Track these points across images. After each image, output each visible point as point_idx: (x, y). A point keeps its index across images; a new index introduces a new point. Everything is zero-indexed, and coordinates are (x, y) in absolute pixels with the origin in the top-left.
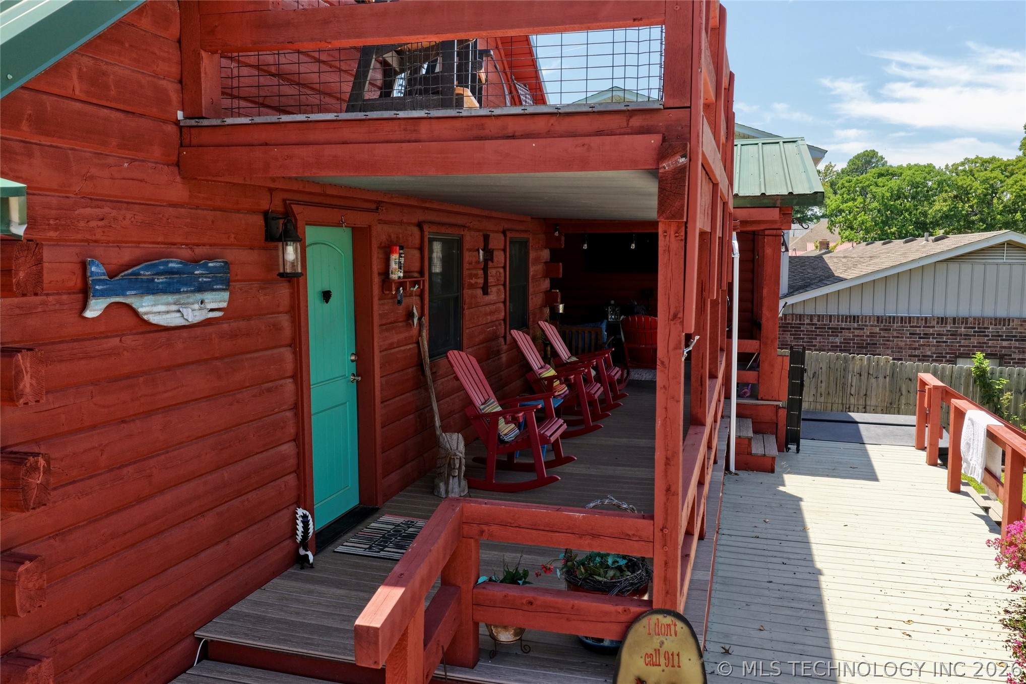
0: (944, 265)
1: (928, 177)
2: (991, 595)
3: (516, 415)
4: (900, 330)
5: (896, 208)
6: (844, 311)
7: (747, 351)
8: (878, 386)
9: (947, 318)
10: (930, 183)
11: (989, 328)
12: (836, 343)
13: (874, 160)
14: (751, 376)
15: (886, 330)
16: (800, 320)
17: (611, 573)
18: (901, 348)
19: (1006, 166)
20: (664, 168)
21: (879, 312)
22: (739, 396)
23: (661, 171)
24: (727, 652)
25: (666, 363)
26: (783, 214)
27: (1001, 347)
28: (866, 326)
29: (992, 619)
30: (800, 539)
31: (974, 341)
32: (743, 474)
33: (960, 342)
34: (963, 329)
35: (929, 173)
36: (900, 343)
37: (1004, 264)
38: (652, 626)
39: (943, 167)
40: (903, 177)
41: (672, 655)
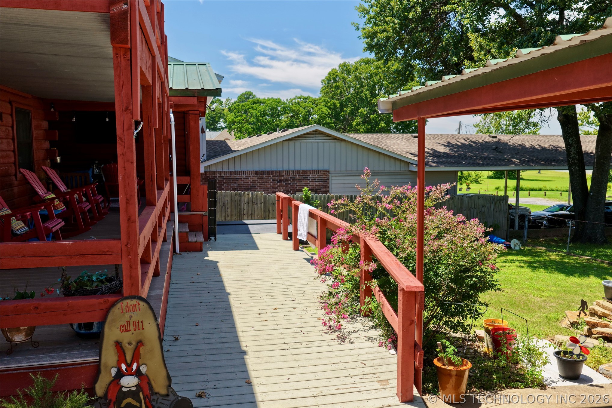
0: (287, 143)
1: (278, 105)
2: (314, 291)
3: (25, 214)
4: (267, 178)
5: (263, 121)
6: (238, 169)
7: (183, 183)
8: (257, 208)
9: (290, 171)
10: (279, 108)
11: (309, 176)
12: (235, 187)
13: (251, 97)
14: (186, 198)
15: (260, 178)
16: (214, 175)
17: (95, 284)
18: (268, 188)
19: (315, 101)
20: (113, 10)
21: (256, 169)
22: (179, 211)
23: (111, 12)
24: (177, 339)
25: (123, 138)
26: (199, 102)
27: (316, 185)
28: (250, 176)
29: (315, 301)
30: (218, 280)
31: (303, 183)
32: (184, 254)
33: (297, 184)
34: (298, 177)
35: (279, 103)
36: (267, 186)
37: (315, 142)
38: (124, 308)
39: (285, 100)
40: (266, 104)
41: (138, 322)
